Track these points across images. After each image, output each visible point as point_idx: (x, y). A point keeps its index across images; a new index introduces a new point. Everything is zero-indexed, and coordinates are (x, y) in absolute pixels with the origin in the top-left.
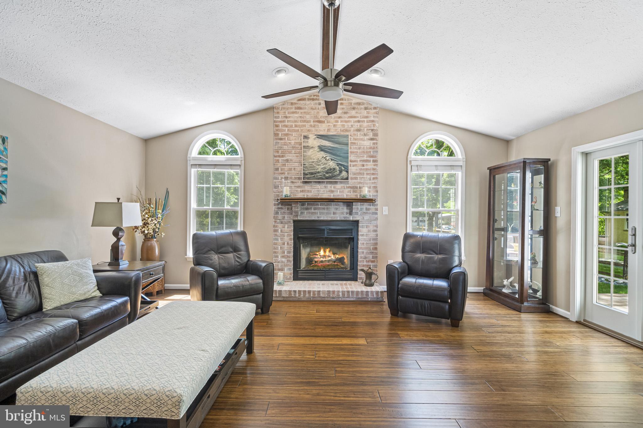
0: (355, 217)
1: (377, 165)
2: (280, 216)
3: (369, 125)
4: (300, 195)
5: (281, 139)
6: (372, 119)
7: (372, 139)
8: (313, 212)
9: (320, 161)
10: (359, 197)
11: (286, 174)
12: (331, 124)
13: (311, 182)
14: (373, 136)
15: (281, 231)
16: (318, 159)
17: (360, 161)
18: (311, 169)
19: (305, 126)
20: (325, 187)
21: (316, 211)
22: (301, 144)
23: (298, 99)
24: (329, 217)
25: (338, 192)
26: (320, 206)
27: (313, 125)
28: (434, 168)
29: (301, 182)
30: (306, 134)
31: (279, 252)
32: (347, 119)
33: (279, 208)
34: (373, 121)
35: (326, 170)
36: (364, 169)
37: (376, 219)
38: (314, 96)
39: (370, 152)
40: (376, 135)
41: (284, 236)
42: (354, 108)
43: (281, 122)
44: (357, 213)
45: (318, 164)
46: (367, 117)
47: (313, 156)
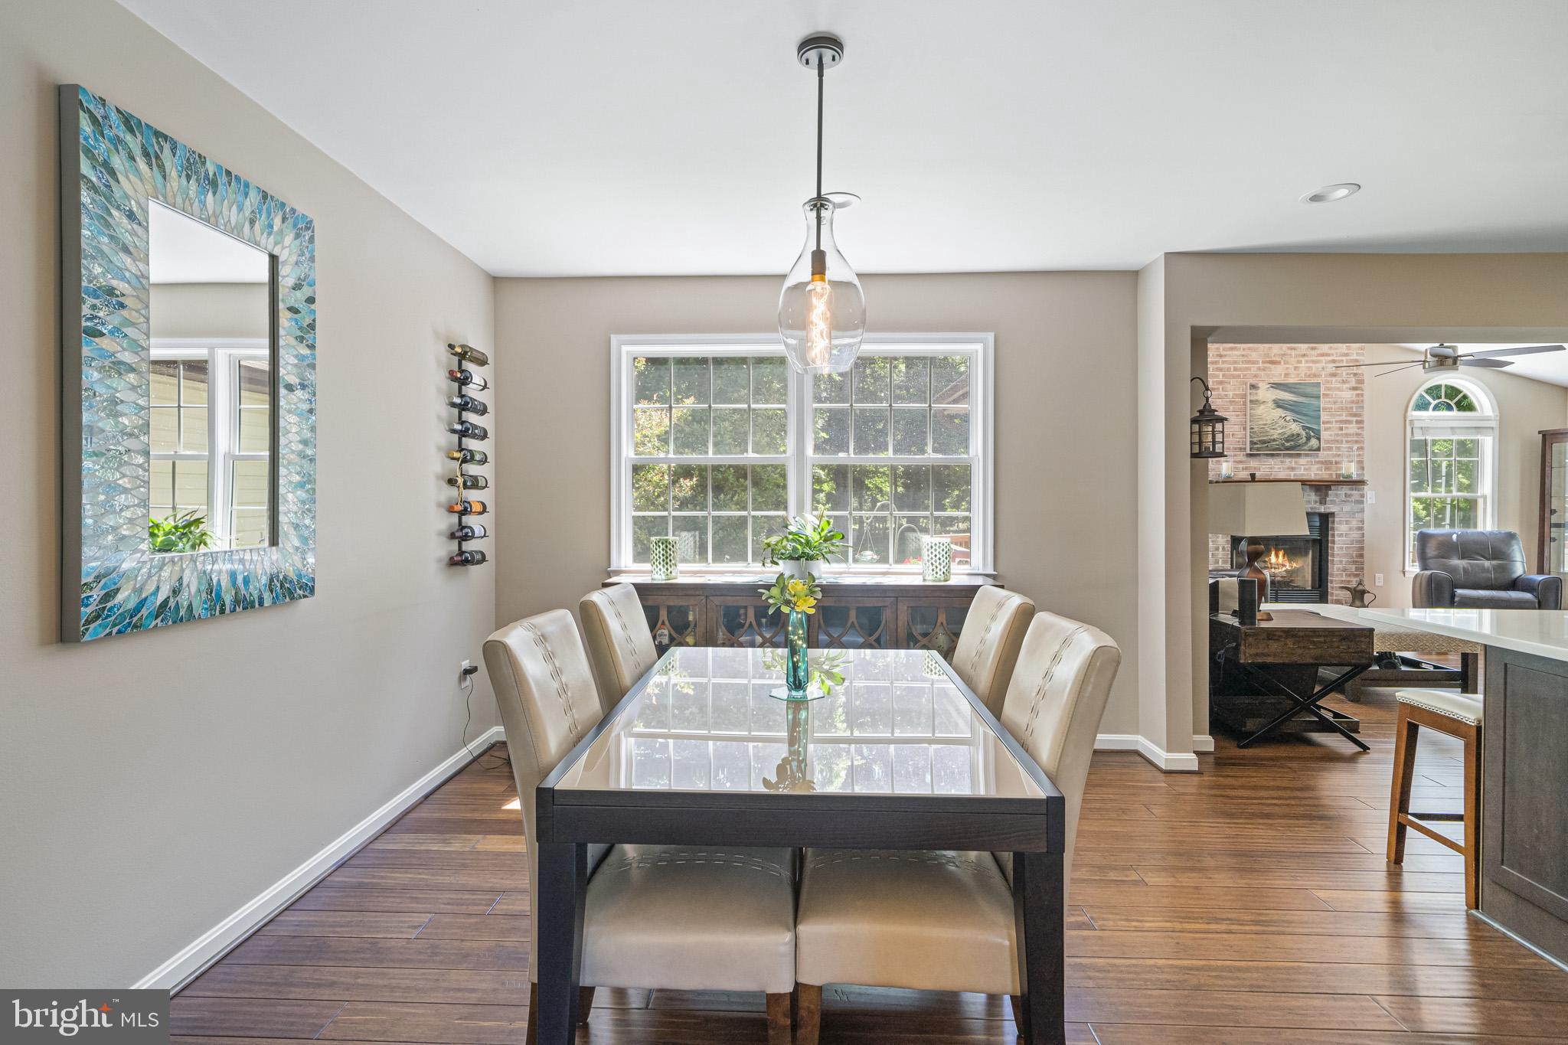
0: (1329, 508)
1: (1363, 428)
6: (1354, 357)
7: (1355, 389)
10: (1335, 477)
12: (1290, 366)
13: (1259, 455)
14: (1356, 383)
17: (1336, 422)
19: (1249, 369)
20: (1282, 462)
22: (1244, 396)
25: (1302, 470)
27: (1262, 368)
28: (1449, 431)
29: (1244, 455)
30: (1252, 381)
32: (1315, 358)
34: (1356, 361)
36: (1342, 434)
37: (1362, 511)
39: (1352, 408)
40: (1361, 382)
44: (1333, 502)
46: (1346, 355)
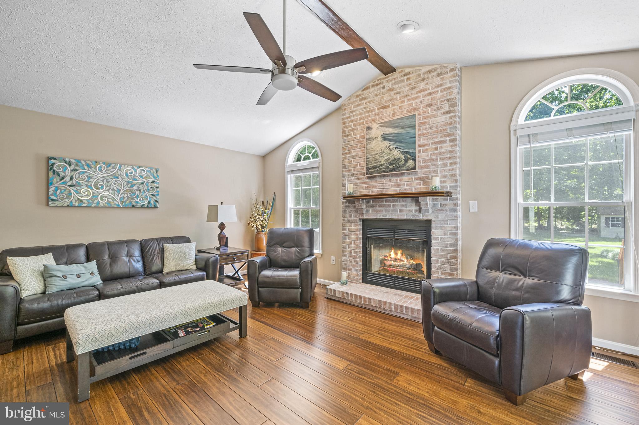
0: (426, 216)
1: (455, 145)
2: (347, 215)
3: (443, 95)
4: (365, 192)
5: (348, 136)
6: (448, 85)
7: (448, 112)
8: (378, 210)
9: (384, 152)
11: (352, 171)
12: (396, 107)
13: (375, 177)
14: (449, 107)
15: (349, 229)
16: (382, 150)
17: (432, 144)
18: (374, 162)
19: (369, 116)
20: (391, 181)
21: (381, 209)
22: (364, 137)
23: (362, 89)
24: (396, 216)
25: (405, 186)
26: (385, 203)
27: (377, 113)
29: (366, 178)
30: (368, 125)
31: (348, 251)
32: (414, 96)
33: (346, 206)
34: (449, 88)
35: (390, 161)
36: (437, 153)
37: (456, 218)
38: (378, 80)
39: (446, 129)
40: (454, 105)
41: (351, 235)
42: (423, 80)
43: (347, 118)
45: (381, 155)
46: (441, 85)
47: (376, 147)
